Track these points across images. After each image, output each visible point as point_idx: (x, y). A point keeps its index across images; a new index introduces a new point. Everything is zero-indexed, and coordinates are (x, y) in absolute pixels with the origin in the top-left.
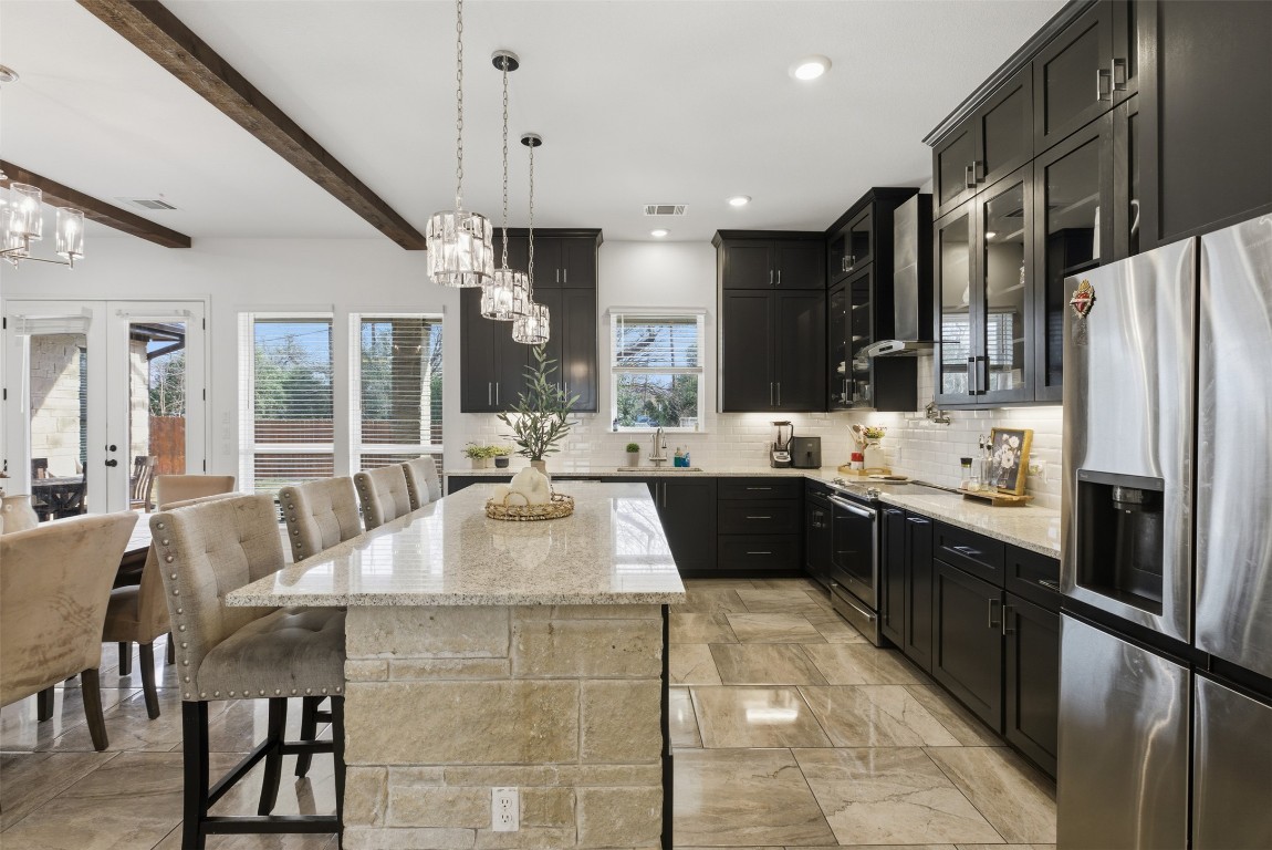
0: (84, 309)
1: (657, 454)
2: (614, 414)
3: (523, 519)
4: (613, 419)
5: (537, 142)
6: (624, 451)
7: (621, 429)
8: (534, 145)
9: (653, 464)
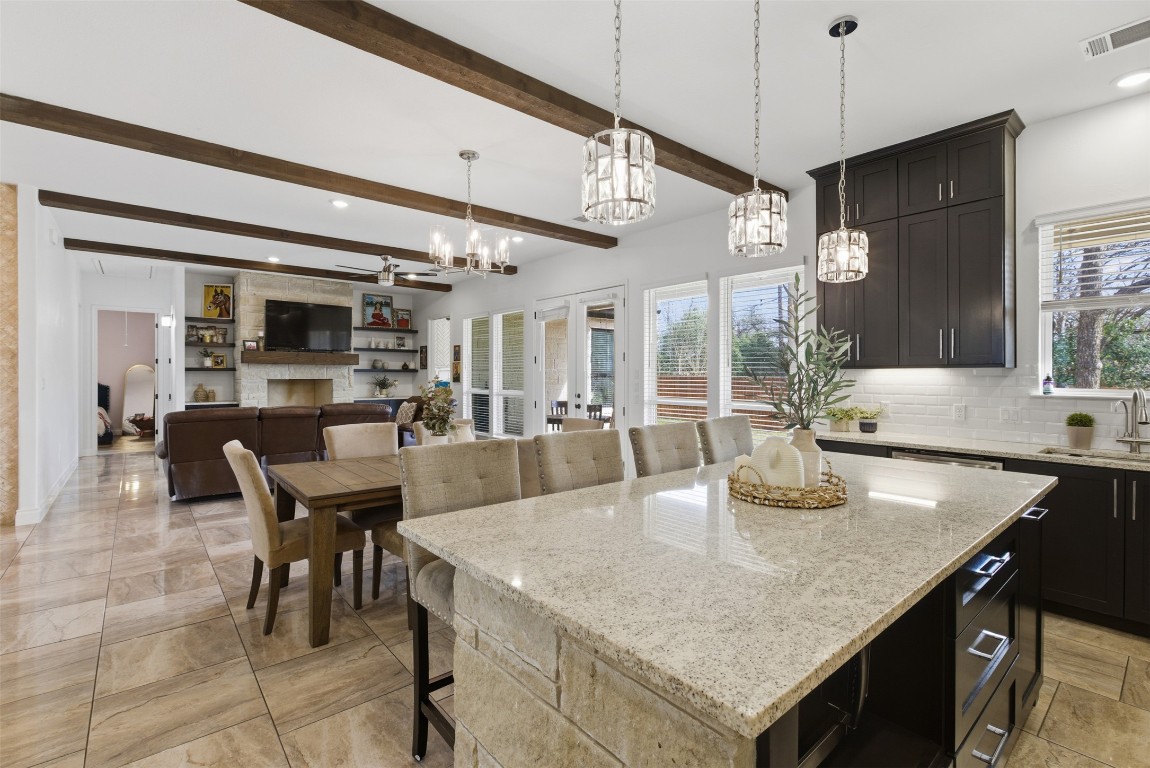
0: (566, 301)
1: (1134, 432)
2: (1045, 368)
3: (757, 501)
4: (1042, 378)
5: (851, 26)
6: (1063, 424)
7: (1056, 392)
8: (847, 32)
9: (1124, 450)
